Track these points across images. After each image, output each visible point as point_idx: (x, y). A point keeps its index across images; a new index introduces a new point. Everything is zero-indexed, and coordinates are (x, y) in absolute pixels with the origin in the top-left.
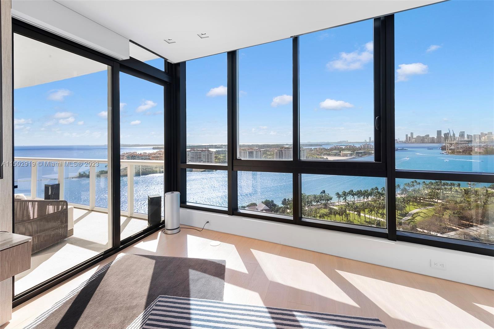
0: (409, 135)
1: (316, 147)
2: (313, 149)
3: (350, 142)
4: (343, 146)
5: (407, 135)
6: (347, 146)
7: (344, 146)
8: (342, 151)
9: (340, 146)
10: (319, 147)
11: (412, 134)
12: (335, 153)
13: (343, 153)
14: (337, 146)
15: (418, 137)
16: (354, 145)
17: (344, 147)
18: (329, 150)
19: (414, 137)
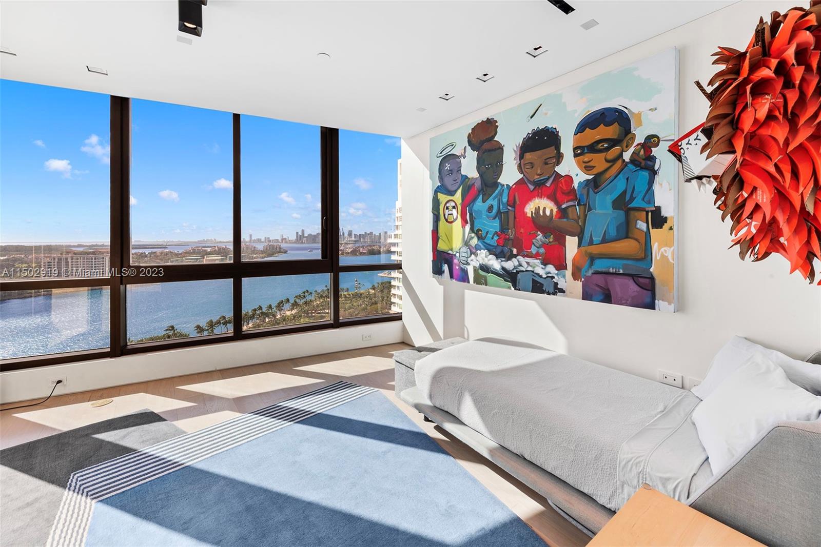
0: (300, 233)
1: (154, 250)
2: (147, 254)
3: (220, 242)
4: (208, 247)
5: (297, 233)
6: (215, 247)
7: (210, 248)
8: (205, 257)
9: (203, 247)
10: (161, 250)
11: (303, 231)
12: (194, 259)
13: (208, 258)
14: (197, 247)
15: (310, 235)
16: (226, 246)
17: (209, 250)
18: (182, 254)
19: (305, 236)
